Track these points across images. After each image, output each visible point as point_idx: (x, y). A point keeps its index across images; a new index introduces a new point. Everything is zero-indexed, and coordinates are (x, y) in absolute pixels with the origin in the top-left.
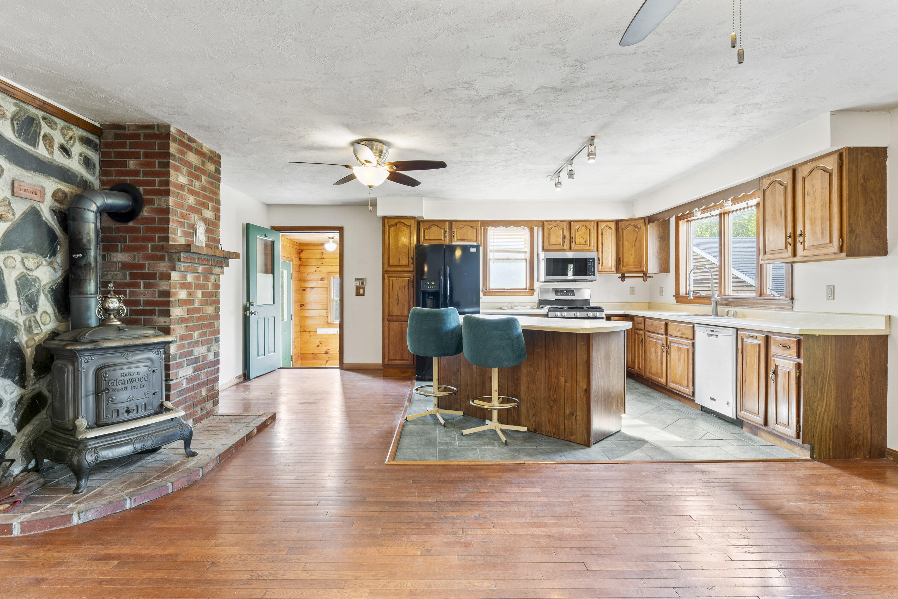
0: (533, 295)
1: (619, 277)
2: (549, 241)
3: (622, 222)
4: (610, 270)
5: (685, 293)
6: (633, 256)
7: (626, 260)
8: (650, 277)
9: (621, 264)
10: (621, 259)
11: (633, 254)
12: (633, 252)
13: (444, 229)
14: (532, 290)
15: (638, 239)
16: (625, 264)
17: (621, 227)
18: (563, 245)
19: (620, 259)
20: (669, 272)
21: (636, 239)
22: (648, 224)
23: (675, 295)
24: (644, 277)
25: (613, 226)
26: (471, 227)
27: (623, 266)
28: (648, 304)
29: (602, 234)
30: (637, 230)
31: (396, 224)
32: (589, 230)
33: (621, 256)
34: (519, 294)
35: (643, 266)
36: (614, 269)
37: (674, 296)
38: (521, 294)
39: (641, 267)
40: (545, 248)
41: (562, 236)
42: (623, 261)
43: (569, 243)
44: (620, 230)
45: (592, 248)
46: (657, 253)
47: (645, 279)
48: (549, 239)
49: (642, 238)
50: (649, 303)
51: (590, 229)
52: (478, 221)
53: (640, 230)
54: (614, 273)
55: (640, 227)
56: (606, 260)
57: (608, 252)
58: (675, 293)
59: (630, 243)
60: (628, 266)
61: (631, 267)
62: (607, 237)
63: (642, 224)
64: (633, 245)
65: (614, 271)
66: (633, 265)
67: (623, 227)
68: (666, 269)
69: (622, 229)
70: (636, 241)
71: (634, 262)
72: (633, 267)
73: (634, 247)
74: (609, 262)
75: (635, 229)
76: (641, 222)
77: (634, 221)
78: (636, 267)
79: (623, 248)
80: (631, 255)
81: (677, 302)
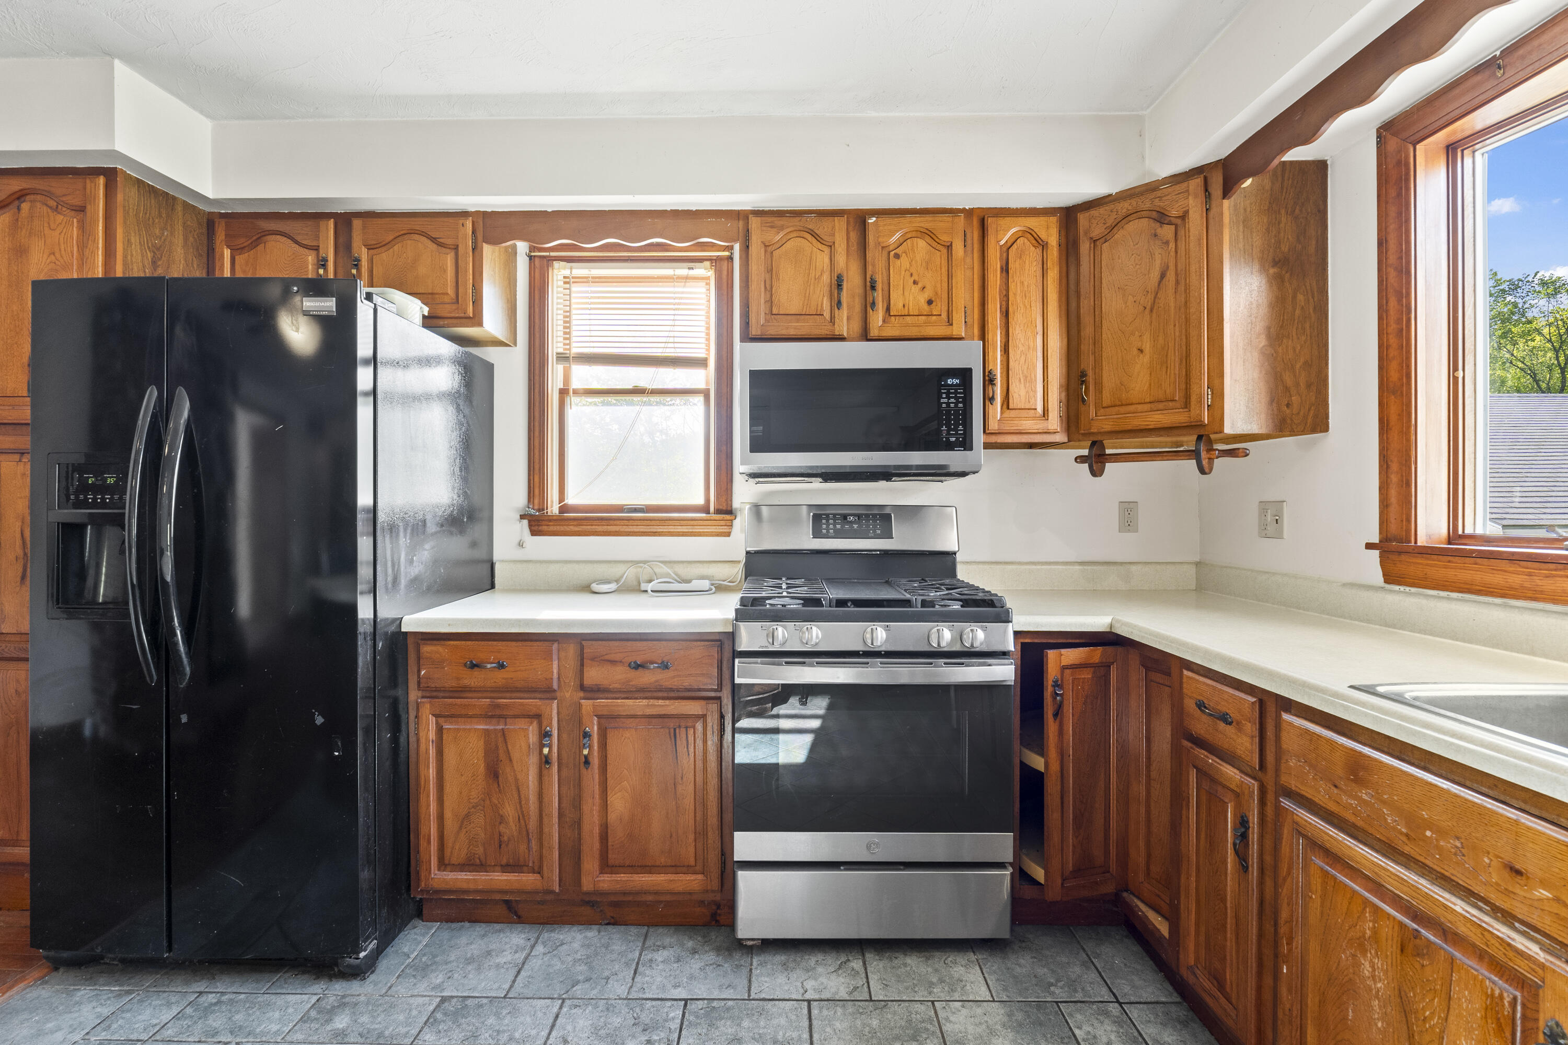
0: (728, 534)
1: (1080, 459)
2: (770, 302)
3: (1094, 212)
4: (1040, 425)
5: (1444, 531)
6: (1145, 359)
7: (1109, 379)
8: (1232, 453)
9: (1091, 399)
10: (1090, 373)
11: (1147, 347)
12: (1147, 337)
13: (316, 249)
14: (727, 511)
15: (1171, 276)
16: (1107, 398)
17: (1086, 233)
18: (832, 320)
19: (1083, 374)
20: (1325, 429)
21: (1163, 276)
22: (1227, 191)
23: (1376, 539)
24: (1204, 455)
25: (1051, 234)
26: (434, 240)
27: (1099, 406)
28: (1192, 570)
29: (1005, 269)
30: (1167, 232)
31: (20, 196)
32: (945, 251)
33: (1087, 363)
34: (672, 529)
35: (1200, 402)
36: (1054, 422)
37: (1369, 546)
38: (684, 529)
39: (1187, 404)
40: (754, 331)
41: (826, 278)
42: (1100, 384)
43: (858, 308)
44: (1085, 247)
45: (959, 328)
46: (1269, 337)
47: (1205, 463)
48: (769, 290)
49: (1193, 268)
50: (1197, 564)
51: (949, 247)
52: (464, 214)
53: (1181, 232)
54: (1057, 439)
55: (1184, 217)
56: (1022, 380)
57: (1029, 348)
58: (1380, 533)
59: (1133, 297)
60: (1122, 405)
61: (1140, 407)
62: (1026, 284)
63: (1191, 201)
64: (1145, 308)
65: (1059, 430)
66: (1148, 400)
67: (1097, 232)
68: (1312, 413)
69: (1090, 244)
70: (1159, 285)
71: (1150, 385)
72: (1147, 407)
73: (1154, 315)
74: (1035, 392)
75: (1159, 231)
76: (1188, 191)
77: (1152, 195)
78: (1161, 406)
79: (1098, 326)
80: (1135, 352)
81: (1391, 577)
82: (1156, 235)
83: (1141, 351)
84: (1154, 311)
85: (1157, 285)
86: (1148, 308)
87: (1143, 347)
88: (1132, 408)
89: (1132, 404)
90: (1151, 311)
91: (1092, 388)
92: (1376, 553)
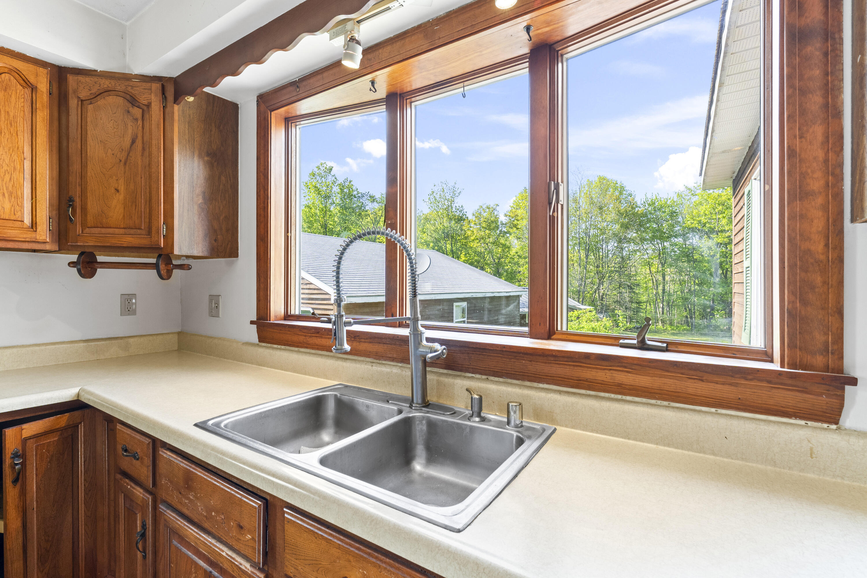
1: (71, 264)
3: (81, 78)
4: (30, 236)
5: (282, 313)
6: (120, 195)
7: (93, 207)
8: (181, 267)
9: (78, 218)
10: (78, 200)
11: (122, 188)
12: (121, 181)
15: (139, 142)
16: (90, 221)
17: (75, 92)
19: (70, 199)
20: (237, 255)
21: (133, 142)
22: (176, 100)
23: (255, 319)
24: (162, 267)
27: (84, 226)
28: (176, 337)
30: (137, 112)
33: (76, 192)
35: (158, 232)
36: (45, 233)
37: (252, 322)
39: (149, 232)
42: (84, 209)
44: (73, 103)
46: (204, 198)
47: (163, 272)
49: (154, 142)
50: (179, 333)
53: (147, 116)
54: (48, 247)
55: (149, 106)
56: (6, 195)
57: (15, 168)
58: (257, 315)
59: (112, 150)
60: (103, 227)
61: (117, 231)
62: (11, 114)
63: (153, 97)
64: (121, 161)
65: (48, 240)
66: (122, 226)
67: (84, 94)
68: (229, 246)
69: (78, 101)
70: (131, 147)
71: (124, 216)
72: (122, 231)
73: (127, 168)
74: (22, 207)
75: (131, 109)
76: (151, 89)
77: (127, 83)
78: (132, 231)
79: (84, 166)
80: (113, 190)
81: (262, 339)
82: (128, 112)
83: (117, 191)
84: (127, 165)
85: (129, 147)
86: (123, 160)
87: (119, 188)
88: (111, 230)
89: (110, 228)
90: (125, 164)
91: (78, 211)
92: (255, 326)
